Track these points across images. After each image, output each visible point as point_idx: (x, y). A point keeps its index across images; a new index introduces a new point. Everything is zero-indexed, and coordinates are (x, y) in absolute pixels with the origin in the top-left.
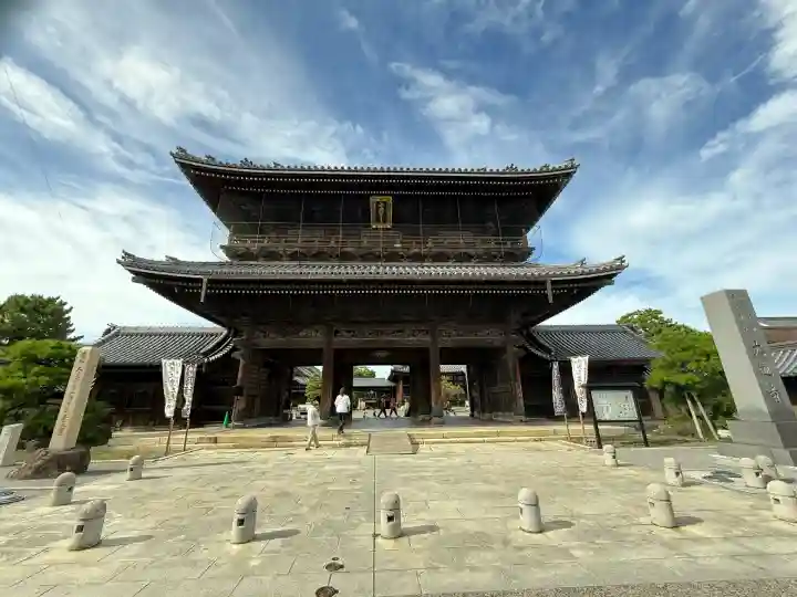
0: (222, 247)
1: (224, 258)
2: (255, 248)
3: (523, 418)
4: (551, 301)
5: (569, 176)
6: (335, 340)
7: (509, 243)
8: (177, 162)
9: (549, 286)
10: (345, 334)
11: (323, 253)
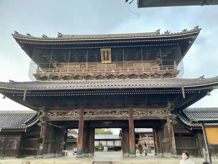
0: (34, 75)
1: (35, 79)
2: (48, 75)
3: (176, 155)
4: (184, 97)
5: (196, 34)
6: (85, 116)
7: (167, 68)
8: (14, 38)
9: (183, 90)
10: (89, 113)
11: (79, 76)
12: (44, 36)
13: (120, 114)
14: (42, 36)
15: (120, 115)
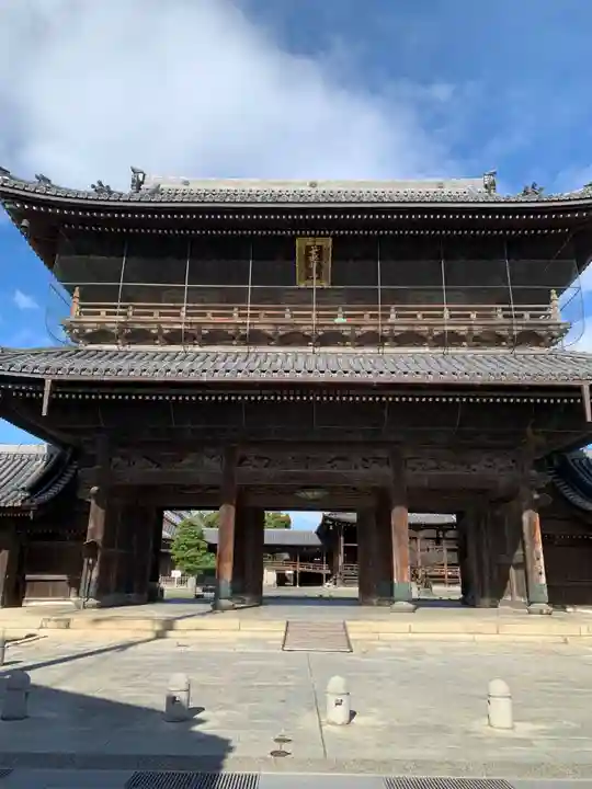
2: (112, 324)
3: (545, 607)
4: (589, 418)
6: (240, 470)
9: (587, 395)
11: (221, 332)
12: (100, 188)
13: (360, 468)
14: (93, 186)
15: (361, 471)
